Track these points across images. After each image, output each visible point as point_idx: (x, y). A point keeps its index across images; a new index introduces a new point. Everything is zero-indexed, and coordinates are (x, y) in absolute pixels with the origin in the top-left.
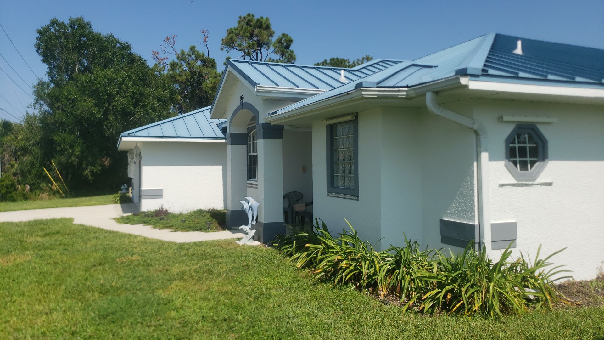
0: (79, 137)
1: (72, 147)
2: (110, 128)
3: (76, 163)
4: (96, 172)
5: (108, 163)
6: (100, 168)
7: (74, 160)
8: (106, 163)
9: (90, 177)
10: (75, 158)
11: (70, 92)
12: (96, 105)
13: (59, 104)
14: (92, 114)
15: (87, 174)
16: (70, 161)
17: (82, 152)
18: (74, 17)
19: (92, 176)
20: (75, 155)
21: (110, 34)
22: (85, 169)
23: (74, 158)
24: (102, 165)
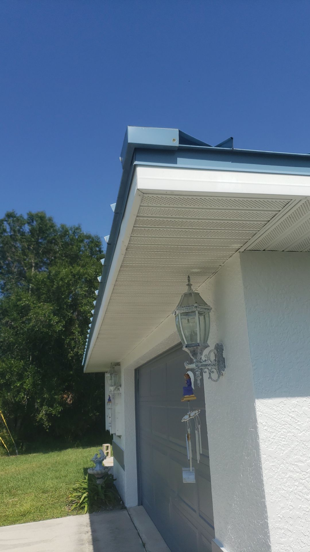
0: (32, 363)
1: (21, 377)
2: (74, 347)
3: (25, 402)
4: (55, 415)
5: (70, 401)
6: (60, 409)
7: (23, 398)
8: (69, 400)
9: (46, 423)
10: (25, 394)
11: (19, 296)
12: (55, 313)
13: (7, 319)
14: (50, 326)
15: (41, 419)
16: (17, 399)
17: (34, 385)
18: (34, 212)
19: (48, 421)
20: (25, 389)
21: (77, 226)
22: (38, 411)
23: (23, 395)
24: (63, 403)
